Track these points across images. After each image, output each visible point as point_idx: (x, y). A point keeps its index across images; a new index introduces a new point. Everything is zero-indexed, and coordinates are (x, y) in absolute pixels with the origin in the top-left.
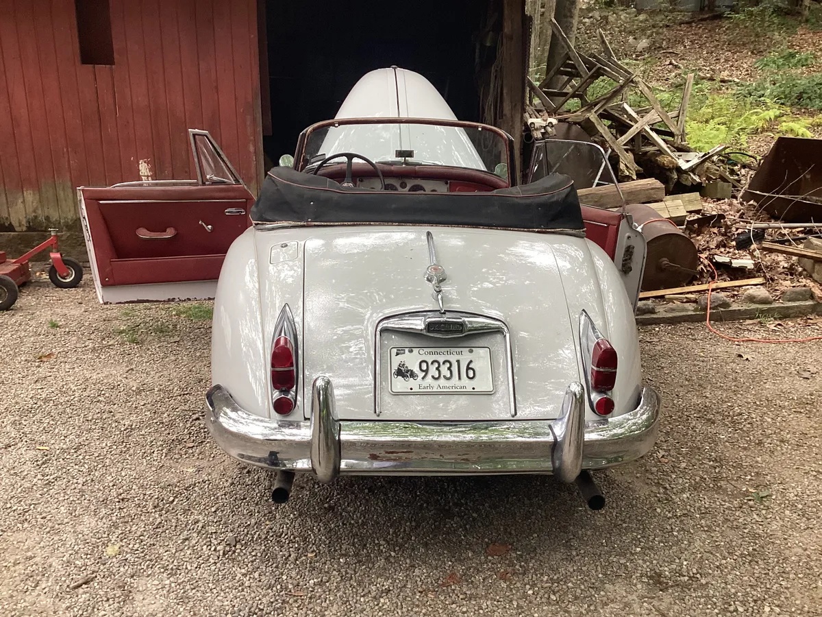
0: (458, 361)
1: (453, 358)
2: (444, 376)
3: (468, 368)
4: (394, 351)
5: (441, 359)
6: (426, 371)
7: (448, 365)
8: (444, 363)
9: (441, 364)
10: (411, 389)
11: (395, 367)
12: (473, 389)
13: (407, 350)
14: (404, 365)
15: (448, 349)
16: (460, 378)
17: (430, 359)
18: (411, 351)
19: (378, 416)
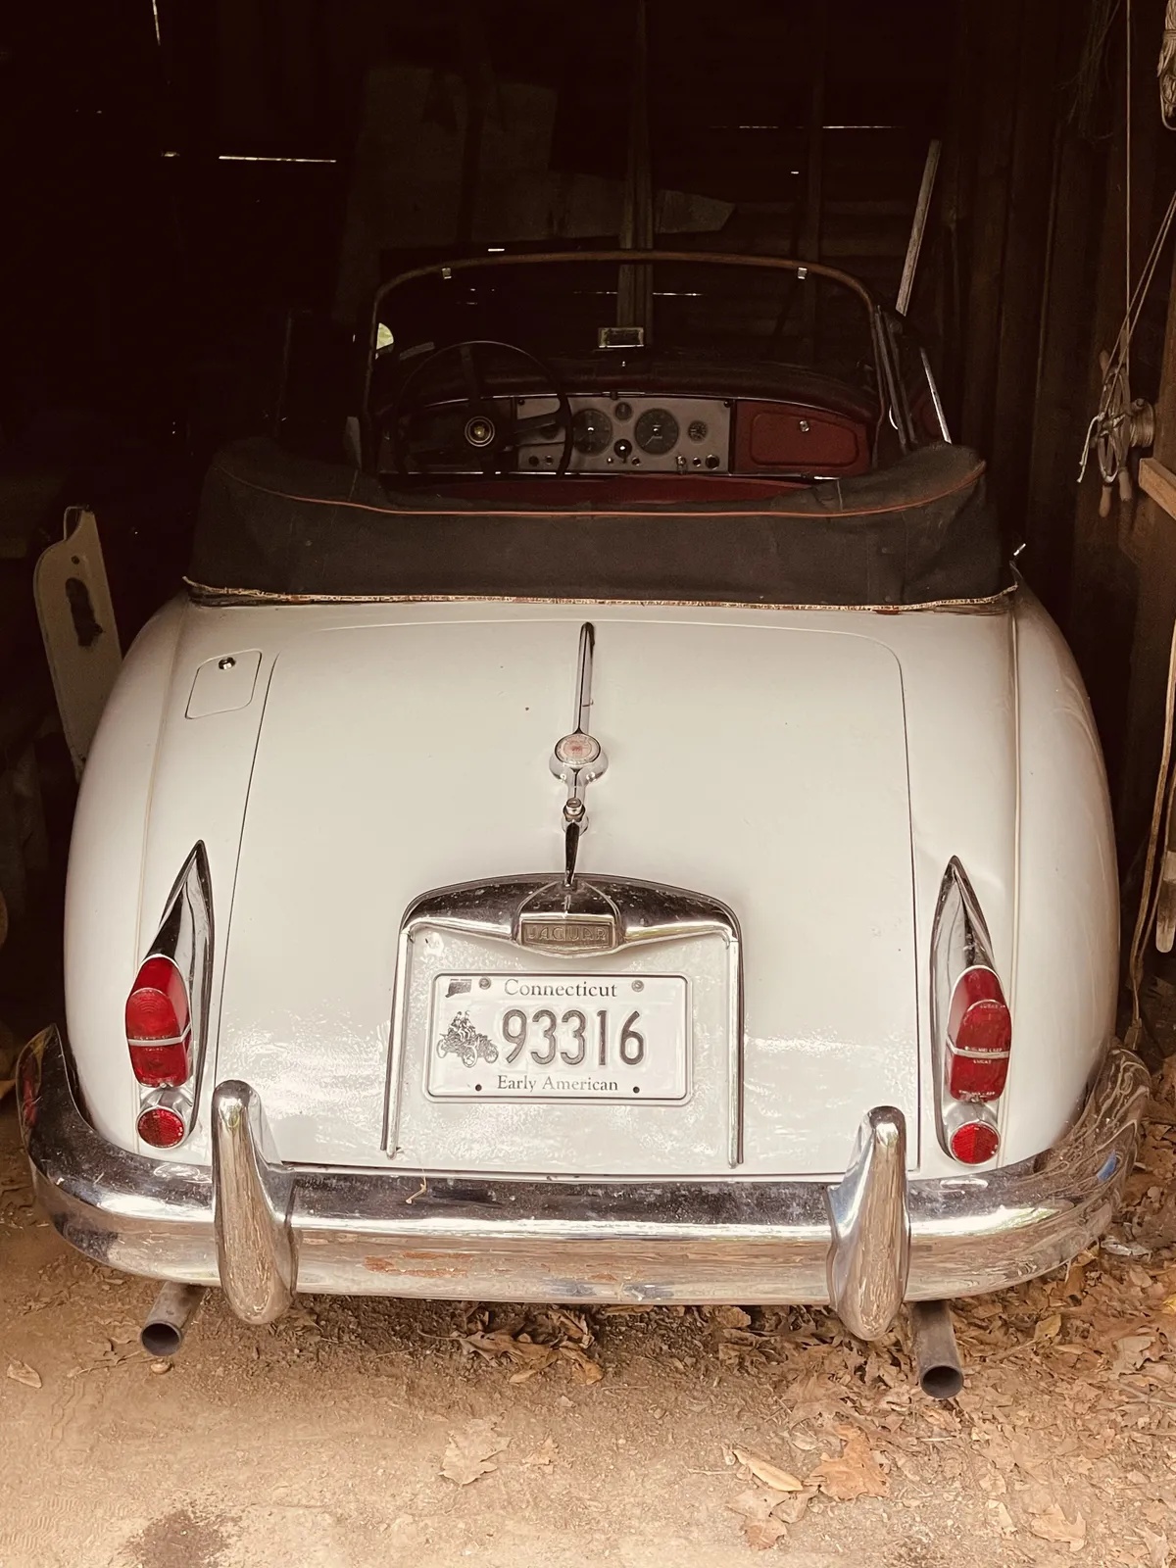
0: (602, 1014)
1: (590, 1008)
2: (564, 1054)
3: (626, 1034)
4: (445, 983)
5: (560, 1006)
6: (520, 1040)
7: (575, 1022)
8: (566, 1019)
9: (559, 1021)
10: (478, 1088)
11: (442, 1028)
12: (636, 1090)
13: (475, 981)
14: (465, 1021)
15: (580, 981)
16: (603, 1061)
17: (531, 1005)
18: (485, 984)
19: (392, 1157)
